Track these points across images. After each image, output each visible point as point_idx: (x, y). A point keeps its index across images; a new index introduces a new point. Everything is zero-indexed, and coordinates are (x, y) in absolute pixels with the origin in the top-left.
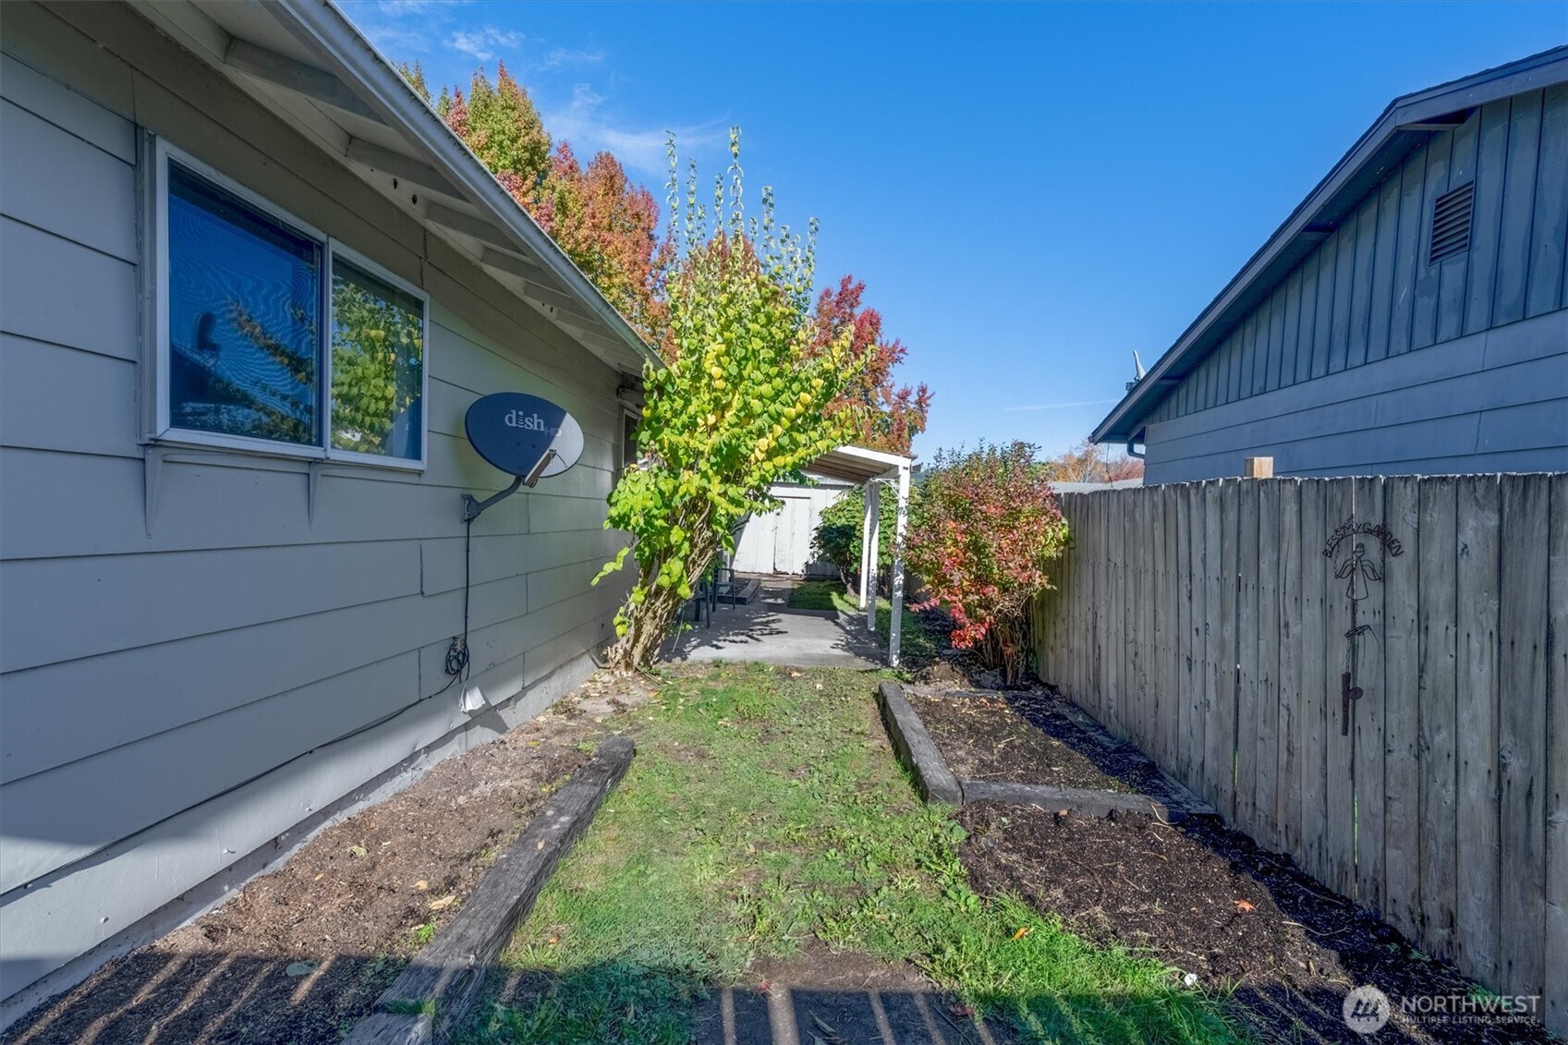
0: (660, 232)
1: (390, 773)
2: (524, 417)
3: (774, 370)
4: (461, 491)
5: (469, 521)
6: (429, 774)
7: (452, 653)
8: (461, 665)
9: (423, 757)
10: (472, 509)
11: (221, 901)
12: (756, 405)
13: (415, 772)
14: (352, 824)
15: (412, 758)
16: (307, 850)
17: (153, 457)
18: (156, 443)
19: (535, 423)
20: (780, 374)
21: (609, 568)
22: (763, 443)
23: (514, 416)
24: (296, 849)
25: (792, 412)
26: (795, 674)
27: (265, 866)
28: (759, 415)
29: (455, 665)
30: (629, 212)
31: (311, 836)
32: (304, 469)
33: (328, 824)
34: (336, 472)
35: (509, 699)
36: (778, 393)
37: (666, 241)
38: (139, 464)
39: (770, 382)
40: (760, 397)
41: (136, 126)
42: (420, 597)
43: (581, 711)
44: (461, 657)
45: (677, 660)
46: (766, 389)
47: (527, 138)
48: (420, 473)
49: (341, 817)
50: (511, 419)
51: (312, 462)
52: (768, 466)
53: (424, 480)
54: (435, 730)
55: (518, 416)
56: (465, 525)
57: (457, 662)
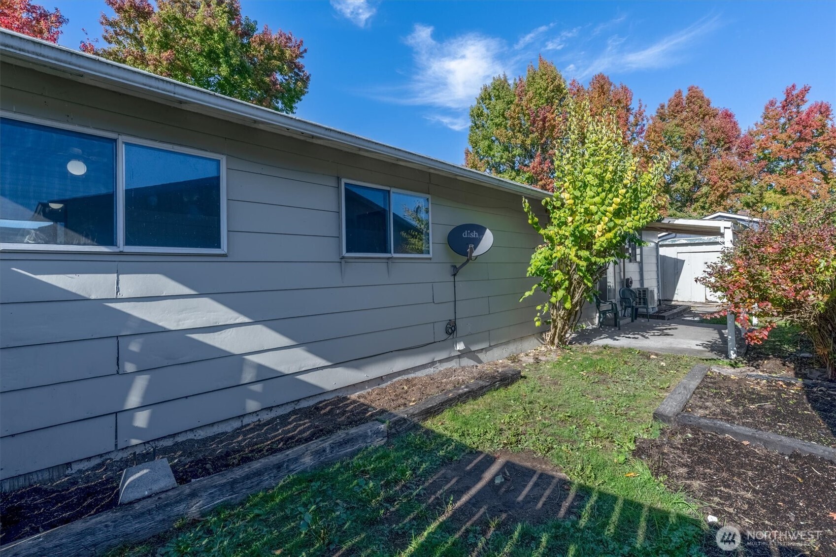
0: (634, 106)
1: (424, 367)
2: (470, 232)
3: (600, 189)
4: (450, 264)
5: (454, 275)
6: (440, 371)
7: (448, 326)
8: (453, 332)
9: (438, 364)
10: (455, 271)
11: (366, 391)
12: (593, 208)
13: (435, 369)
14: (407, 380)
15: (433, 363)
16: (392, 384)
17: (343, 261)
18: (343, 258)
19: (474, 235)
20: (603, 191)
21: (527, 294)
22: (599, 227)
23: (466, 233)
24: (389, 383)
25: (611, 209)
26: (653, 356)
27: (379, 385)
28: (597, 213)
29: (450, 331)
30: (614, 101)
31: (394, 380)
32: (386, 261)
33: (400, 378)
34: (397, 261)
35: (482, 349)
36: (604, 200)
37: (638, 109)
38: (339, 264)
39: (599, 196)
40: (595, 204)
41: (338, 177)
42: (433, 304)
43: (519, 360)
44: (453, 328)
45: (585, 344)
46: (597, 199)
47: (552, 86)
48: (430, 259)
49: (405, 377)
50: (465, 235)
51: (388, 258)
52: (603, 239)
53: (432, 261)
54: (443, 355)
55: (468, 233)
56: (453, 277)
57: (451, 329)
